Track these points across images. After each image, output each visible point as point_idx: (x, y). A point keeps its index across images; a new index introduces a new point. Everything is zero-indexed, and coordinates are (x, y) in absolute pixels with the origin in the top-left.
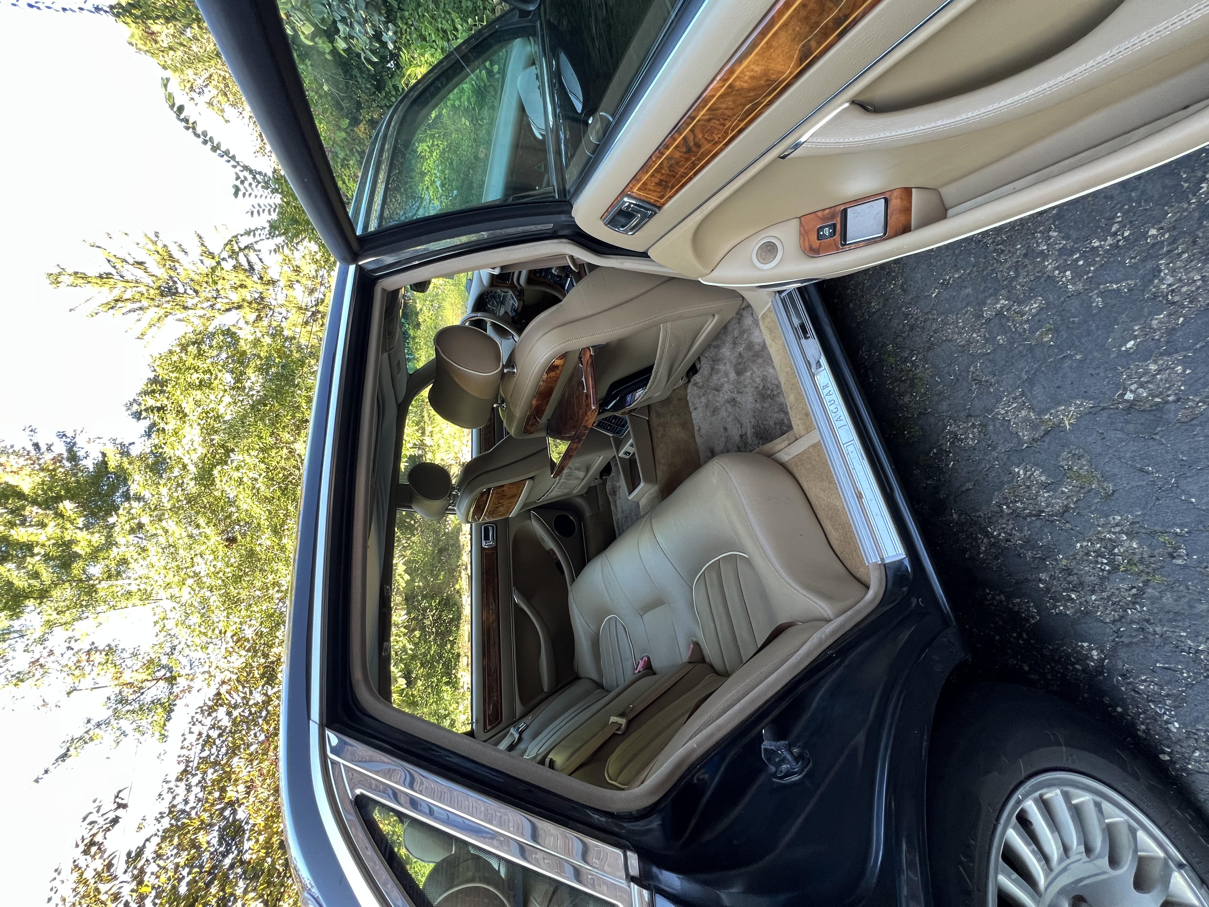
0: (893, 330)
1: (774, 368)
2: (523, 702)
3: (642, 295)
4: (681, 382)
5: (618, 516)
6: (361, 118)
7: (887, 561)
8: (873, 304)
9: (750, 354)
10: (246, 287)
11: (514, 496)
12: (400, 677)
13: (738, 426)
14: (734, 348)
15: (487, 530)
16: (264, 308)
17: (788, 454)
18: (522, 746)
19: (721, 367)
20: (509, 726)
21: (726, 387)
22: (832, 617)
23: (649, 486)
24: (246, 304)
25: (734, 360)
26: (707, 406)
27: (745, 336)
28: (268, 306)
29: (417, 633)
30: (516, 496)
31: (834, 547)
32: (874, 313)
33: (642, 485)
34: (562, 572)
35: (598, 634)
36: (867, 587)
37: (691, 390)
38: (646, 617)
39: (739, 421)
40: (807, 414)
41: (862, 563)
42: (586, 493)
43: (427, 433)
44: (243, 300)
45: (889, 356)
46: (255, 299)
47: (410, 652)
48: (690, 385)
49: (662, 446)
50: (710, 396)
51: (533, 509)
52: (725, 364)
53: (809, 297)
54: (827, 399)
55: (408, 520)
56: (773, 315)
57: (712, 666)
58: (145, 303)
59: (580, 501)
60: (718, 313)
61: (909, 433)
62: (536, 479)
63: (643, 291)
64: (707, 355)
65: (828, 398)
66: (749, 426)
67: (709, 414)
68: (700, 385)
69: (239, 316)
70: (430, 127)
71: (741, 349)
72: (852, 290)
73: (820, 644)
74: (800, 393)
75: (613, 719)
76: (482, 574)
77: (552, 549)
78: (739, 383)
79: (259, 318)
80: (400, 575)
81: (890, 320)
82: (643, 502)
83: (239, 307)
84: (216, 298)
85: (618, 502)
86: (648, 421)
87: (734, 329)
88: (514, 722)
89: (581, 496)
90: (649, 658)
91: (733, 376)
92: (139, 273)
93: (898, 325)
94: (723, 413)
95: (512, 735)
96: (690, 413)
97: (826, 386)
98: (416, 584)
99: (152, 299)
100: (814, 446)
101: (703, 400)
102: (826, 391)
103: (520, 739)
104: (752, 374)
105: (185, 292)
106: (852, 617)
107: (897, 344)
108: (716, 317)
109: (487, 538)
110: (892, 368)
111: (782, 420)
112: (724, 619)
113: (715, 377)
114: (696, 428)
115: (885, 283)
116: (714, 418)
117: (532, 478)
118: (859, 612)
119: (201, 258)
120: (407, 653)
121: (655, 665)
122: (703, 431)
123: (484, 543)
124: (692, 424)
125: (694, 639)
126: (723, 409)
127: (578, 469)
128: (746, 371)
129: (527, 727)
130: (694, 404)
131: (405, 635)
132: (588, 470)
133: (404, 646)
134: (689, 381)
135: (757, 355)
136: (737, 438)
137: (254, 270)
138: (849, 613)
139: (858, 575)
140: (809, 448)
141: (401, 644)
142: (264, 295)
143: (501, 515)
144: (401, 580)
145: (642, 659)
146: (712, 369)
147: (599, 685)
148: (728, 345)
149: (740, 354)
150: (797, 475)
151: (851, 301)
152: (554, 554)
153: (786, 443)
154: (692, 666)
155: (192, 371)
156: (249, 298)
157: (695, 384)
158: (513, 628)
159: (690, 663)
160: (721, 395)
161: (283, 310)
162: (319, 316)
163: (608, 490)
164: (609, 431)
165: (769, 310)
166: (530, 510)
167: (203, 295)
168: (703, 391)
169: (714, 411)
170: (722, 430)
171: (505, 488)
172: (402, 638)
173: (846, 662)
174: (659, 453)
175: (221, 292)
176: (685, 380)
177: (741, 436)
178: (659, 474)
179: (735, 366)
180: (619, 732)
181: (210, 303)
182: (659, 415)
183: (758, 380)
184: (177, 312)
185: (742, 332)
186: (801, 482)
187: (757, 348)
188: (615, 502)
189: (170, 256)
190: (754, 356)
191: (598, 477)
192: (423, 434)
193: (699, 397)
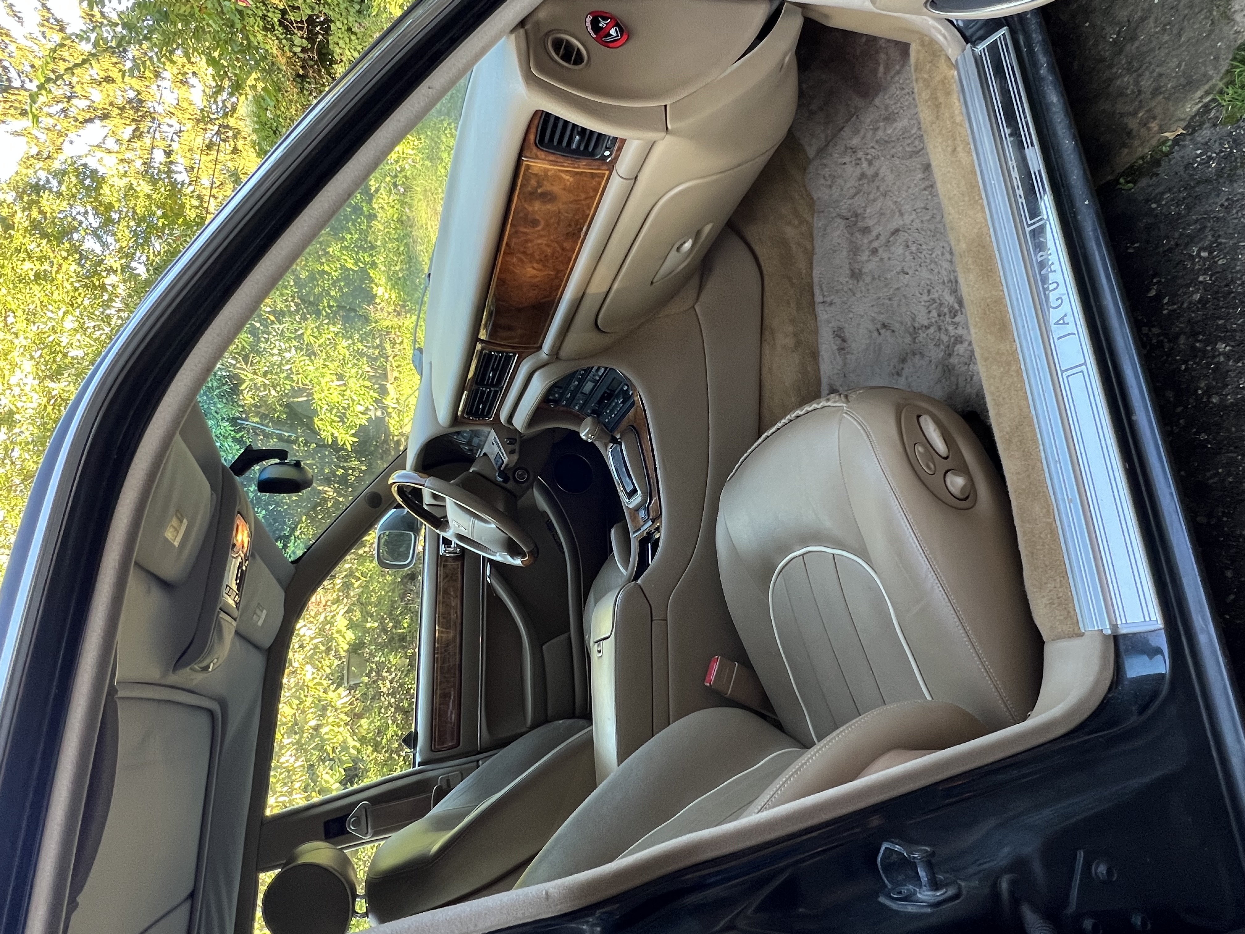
16: (143, 117)
28: (151, 115)
44: (111, 104)
46: (130, 102)
69: (106, 130)
79: (137, 135)
83: (105, 116)
84: (69, 98)
105: (22, 86)
119: (42, 29)
131: (347, 724)
133: (345, 741)
141: (340, 738)
142: (144, 96)
155: (23, 255)
156: (120, 102)
161: (173, 121)
162: (230, 134)
172: (341, 729)
175: (78, 88)
181: (61, 106)
184: (12, 120)
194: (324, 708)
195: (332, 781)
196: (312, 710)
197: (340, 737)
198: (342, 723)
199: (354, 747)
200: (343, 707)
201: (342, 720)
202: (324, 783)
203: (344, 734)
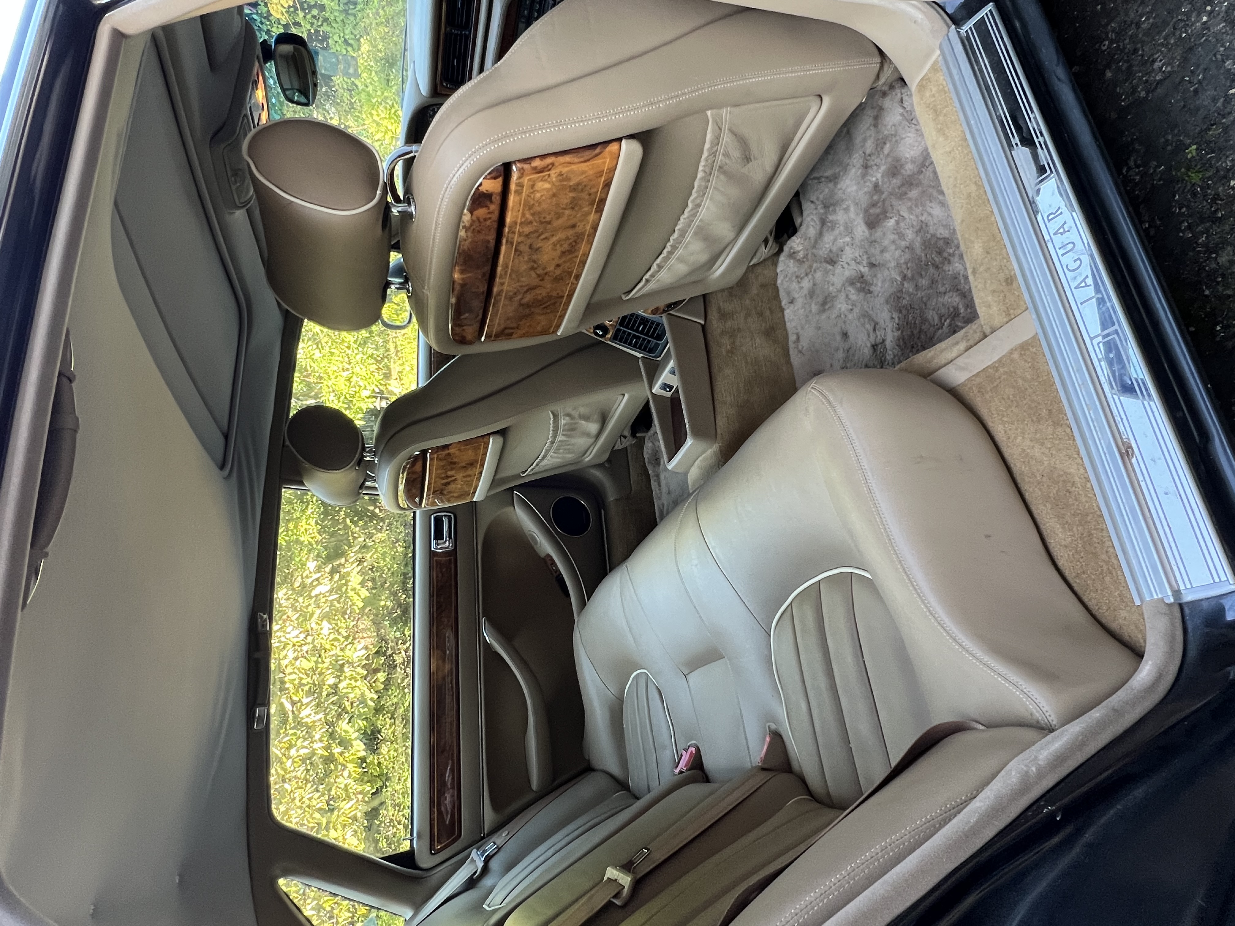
0: (1202, 113)
1: (943, 204)
2: (496, 806)
3: (665, 44)
4: (764, 252)
5: (661, 500)
7: (1188, 597)
8: (1157, 65)
9: (896, 182)
11: (472, 464)
12: (356, 739)
13: (869, 327)
14: (864, 176)
15: (439, 522)
17: (962, 369)
18: (487, 882)
19: (840, 217)
20: (470, 846)
21: (849, 254)
22: (1053, 719)
23: (701, 445)
25: (864, 200)
26: (812, 294)
27: (887, 148)
29: (381, 676)
30: (476, 463)
31: (1061, 563)
32: (1159, 82)
33: (689, 442)
34: (567, 594)
35: (620, 700)
36: (1138, 654)
37: (785, 265)
38: (692, 677)
39: (871, 319)
40: (1010, 281)
41: (1125, 599)
42: (609, 460)
43: (394, 375)
45: (1188, 169)
47: (371, 704)
48: (782, 257)
49: (727, 371)
50: (819, 275)
51: (518, 488)
52: (847, 210)
53: (1024, 25)
54: (1055, 243)
55: (371, 508)
56: (941, 78)
57: (802, 780)
59: (598, 474)
60: (830, 89)
61: (1225, 328)
62: (511, 436)
63: (668, 37)
64: (813, 198)
65: (1058, 240)
66: (890, 325)
67: (814, 308)
68: (801, 255)
71: (877, 175)
72: (1111, 42)
73: (1025, 785)
74: (994, 238)
75: (612, 873)
76: (431, 596)
77: (549, 555)
78: (872, 242)
80: (354, 590)
81: (1196, 91)
82: (694, 474)
85: (662, 477)
86: (703, 327)
87: (865, 140)
88: (479, 840)
89: (600, 466)
90: (698, 750)
91: (861, 230)
93: (1214, 100)
94: (841, 305)
95: (473, 861)
96: (782, 310)
97: (1057, 213)
98: (382, 603)
100: (1023, 347)
101: (806, 284)
102: (1053, 226)
103: (485, 869)
104: (897, 223)
106: (1102, 724)
107: (1208, 143)
108: (826, 101)
109: (439, 535)
110: (1194, 194)
111: (956, 309)
112: (826, 696)
113: (828, 238)
114: (792, 338)
115: (1188, 14)
116: (824, 316)
117: (503, 432)
118: (1118, 712)
120: (366, 706)
121: (709, 762)
122: (804, 343)
123: (433, 542)
124: (785, 329)
125: (773, 727)
126: (842, 296)
127: (586, 418)
128: (886, 218)
129: (499, 849)
130: (788, 293)
132: (604, 420)
133: (363, 695)
134: (781, 250)
135: (910, 183)
136: (867, 351)
138: (1096, 714)
139: (1114, 626)
140: (1011, 352)
141: (358, 692)
143: (459, 497)
144: (356, 597)
145: (686, 750)
146: (823, 222)
147: (622, 785)
148: (854, 172)
149: (876, 186)
150: (984, 412)
151: (1108, 66)
152: (553, 563)
153: (962, 346)
154: (766, 775)
157: (792, 255)
158: (481, 686)
159: (763, 769)
160: (838, 269)
163: (646, 456)
164: (635, 347)
165: (934, 68)
166: (512, 489)
168: (806, 265)
169: (824, 303)
170: (838, 338)
171: (452, 451)
172: (358, 683)
173: (1088, 836)
174: (721, 386)
176: (772, 246)
177: (874, 347)
178: (721, 422)
179: (866, 211)
180: (617, 902)
182: (724, 316)
183: (910, 234)
185: (880, 144)
186: (990, 424)
187: (909, 168)
188: (658, 476)
190: (903, 185)
191: (627, 433)
192: (387, 376)
193: (799, 278)
194: (342, 666)
195: (351, 730)
196: (330, 671)
197: (357, 690)
198: (359, 677)
199: (371, 699)
200: (359, 660)
201: (358, 674)
202: (343, 734)
203: (361, 687)
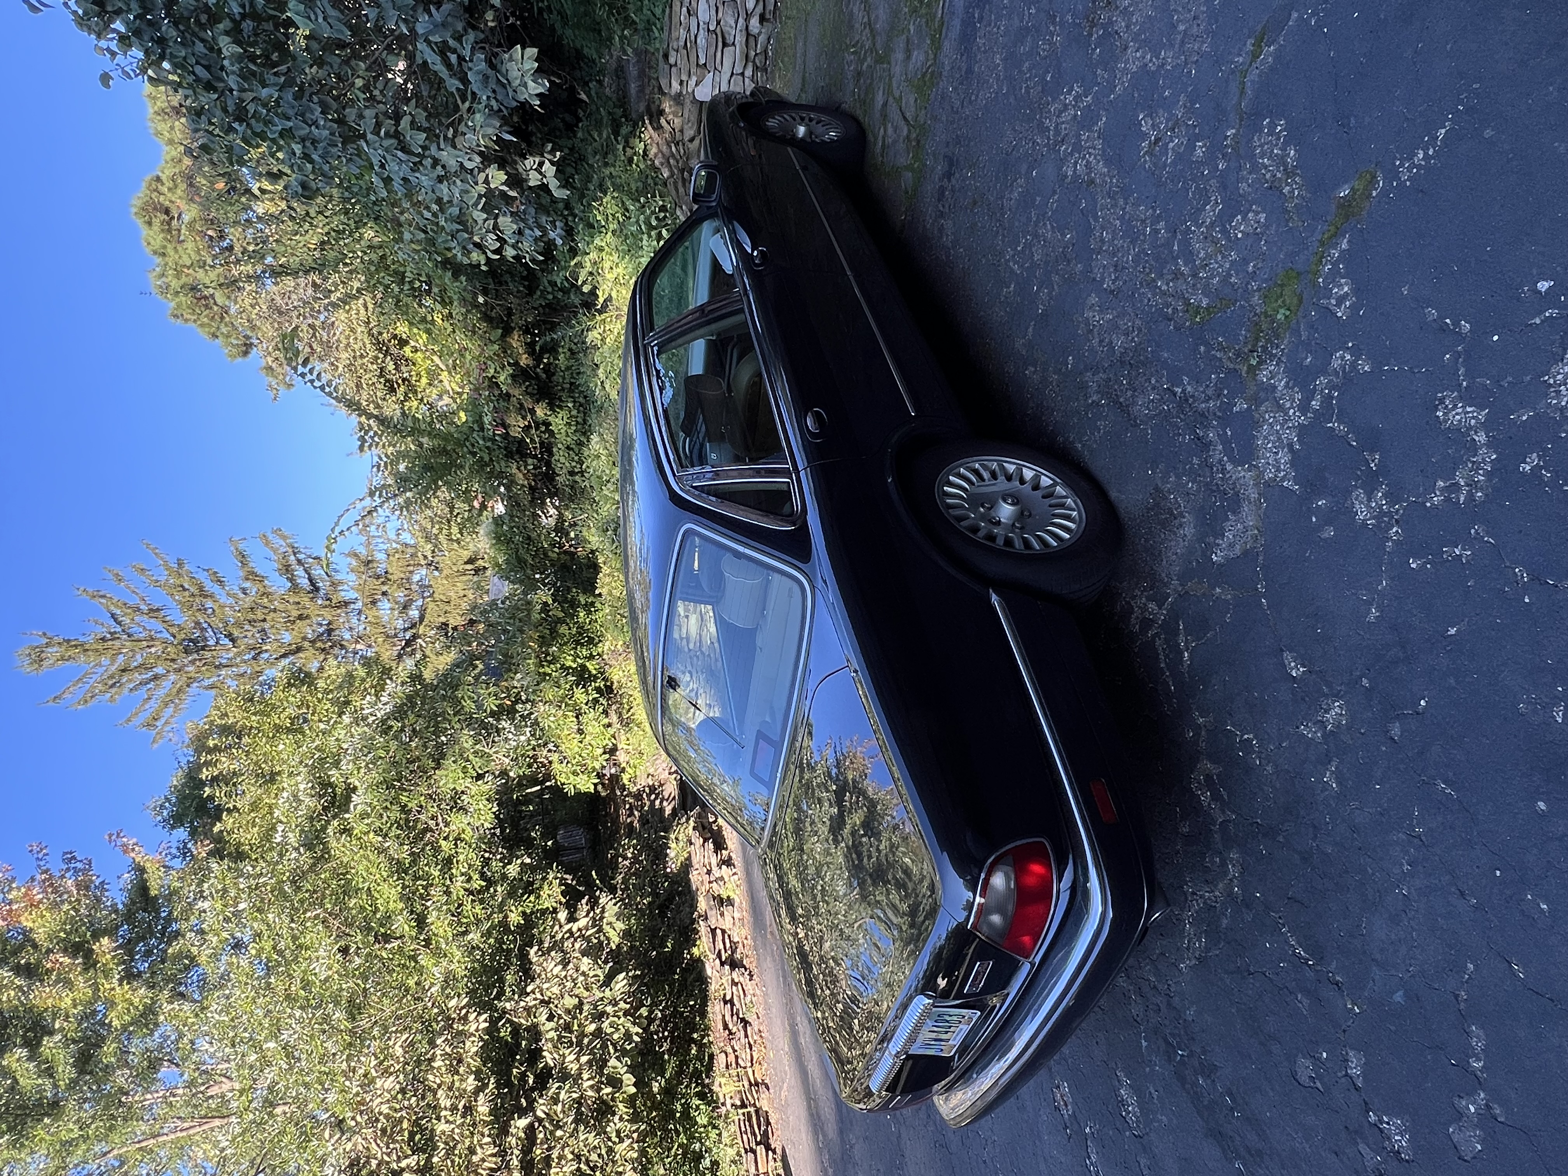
6: (513, 325)
10: (308, 617)
24: (306, 644)
58: (160, 670)
70: (600, 312)
92: (155, 625)
99: (173, 660)
105: (218, 642)
137: (317, 589)
142: (334, 625)
156: (311, 635)
167: (242, 644)
184: (208, 675)
189: (201, 589)
